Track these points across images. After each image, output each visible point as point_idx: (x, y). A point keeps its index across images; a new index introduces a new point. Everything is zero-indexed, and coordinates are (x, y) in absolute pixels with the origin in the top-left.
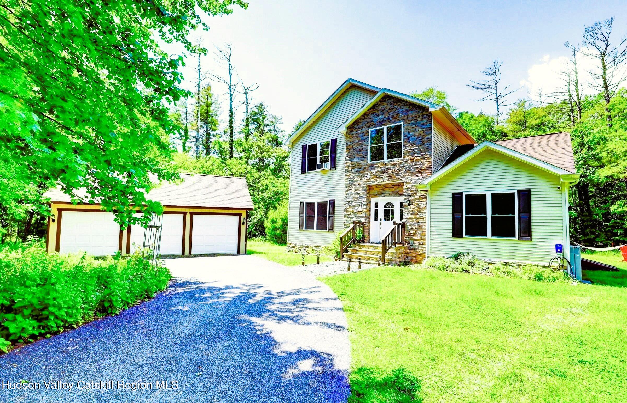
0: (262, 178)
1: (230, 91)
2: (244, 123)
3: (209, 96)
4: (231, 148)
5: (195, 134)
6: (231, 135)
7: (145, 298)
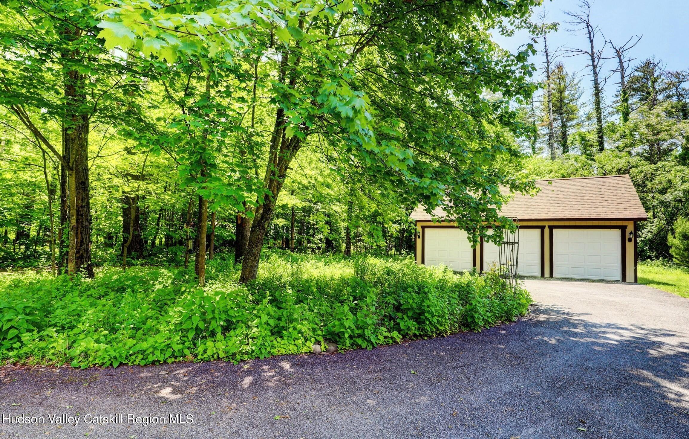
0: (659, 173)
1: (593, 61)
2: (620, 98)
3: (561, 78)
4: (601, 137)
5: (546, 131)
6: (599, 120)
7: (506, 320)
